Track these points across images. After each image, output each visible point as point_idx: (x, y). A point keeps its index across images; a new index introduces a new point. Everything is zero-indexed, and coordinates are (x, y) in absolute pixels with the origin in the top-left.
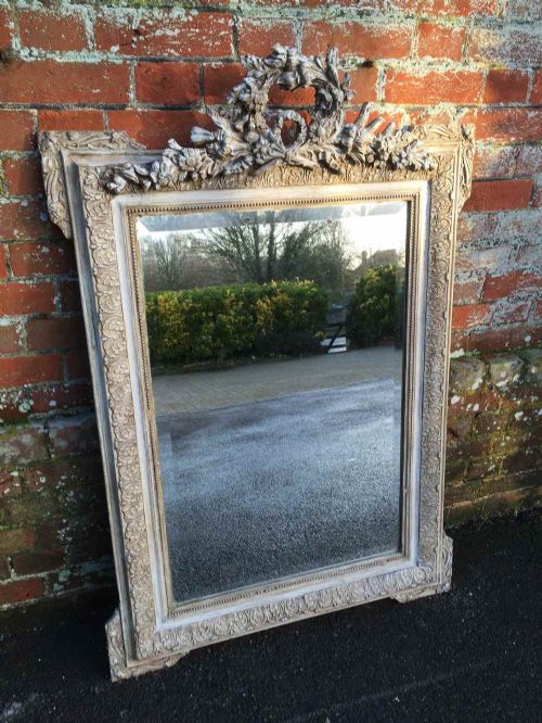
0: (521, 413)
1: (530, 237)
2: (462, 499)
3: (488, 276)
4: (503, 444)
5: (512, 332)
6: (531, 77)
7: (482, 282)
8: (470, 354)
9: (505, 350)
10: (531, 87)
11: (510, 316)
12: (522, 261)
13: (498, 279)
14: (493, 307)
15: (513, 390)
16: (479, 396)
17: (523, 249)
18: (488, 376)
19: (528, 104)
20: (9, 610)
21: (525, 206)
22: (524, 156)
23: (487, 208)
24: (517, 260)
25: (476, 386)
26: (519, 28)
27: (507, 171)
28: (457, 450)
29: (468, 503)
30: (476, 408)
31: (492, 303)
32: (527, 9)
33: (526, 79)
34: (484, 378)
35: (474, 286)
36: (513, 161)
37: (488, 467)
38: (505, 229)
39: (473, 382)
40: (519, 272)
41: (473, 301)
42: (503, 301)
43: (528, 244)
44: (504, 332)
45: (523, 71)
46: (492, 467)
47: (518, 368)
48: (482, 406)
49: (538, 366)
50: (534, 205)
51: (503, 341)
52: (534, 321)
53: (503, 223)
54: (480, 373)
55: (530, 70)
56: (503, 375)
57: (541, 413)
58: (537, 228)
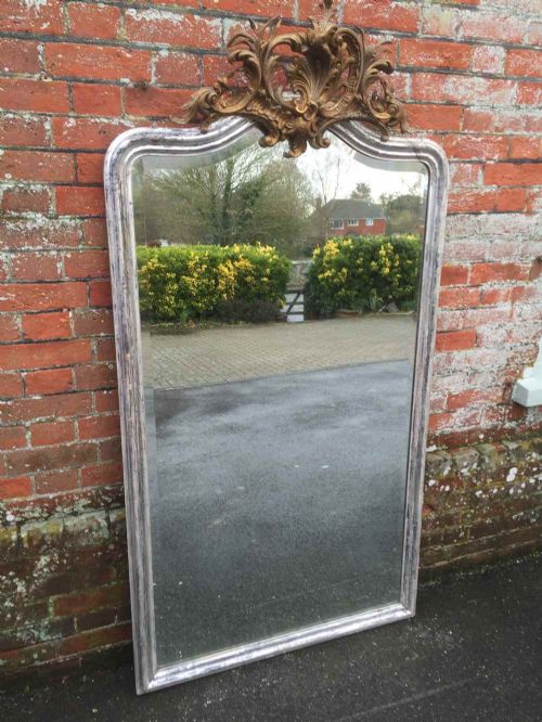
0: (481, 492)
1: (478, 367)
2: (440, 560)
3: (450, 394)
4: (469, 516)
5: (470, 432)
6: (470, 269)
7: (446, 399)
8: (440, 448)
9: (466, 445)
10: (470, 275)
11: (467, 421)
12: (473, 382)
13: (457, 396)
14: (454, 415)
15: (473, 475)
16: (448, 481)
17: (473, 374)
18: (454, 464)
19: (468, 284)
20: (110, 648)
21: (472, 347)
22: (468, 316)
23: (446, 349)
24: (469, 382)
25: (446, 472)
26: (460, 241)
27: (458, 326)
28: (435, 521)
29: (446, 562)
30: (447, 488)
31: (455, 411)
32: (464, 230)
33: (467, 271)
34: (452, 467)
35: (440, 401)
36: (461, 319)
37: (459, 533)
38: (459, 362)
39: (443, 469)
40: (471, 391)
41: (440, 412)
42: (461, 411)
43: (476, 372)
44: (464, 433)
45: (464, 266)
46: (462, 534)
47: (476, 458)
48: (451, 487)
49: (489, 457)
50: (478, 346)
51: (463, 439)
52: (485, 424)
53: (458, 358)
54: (449, 463)
55: (468, 265)
56: (465, 464)
57: (495, 491)
58: (481, 360)
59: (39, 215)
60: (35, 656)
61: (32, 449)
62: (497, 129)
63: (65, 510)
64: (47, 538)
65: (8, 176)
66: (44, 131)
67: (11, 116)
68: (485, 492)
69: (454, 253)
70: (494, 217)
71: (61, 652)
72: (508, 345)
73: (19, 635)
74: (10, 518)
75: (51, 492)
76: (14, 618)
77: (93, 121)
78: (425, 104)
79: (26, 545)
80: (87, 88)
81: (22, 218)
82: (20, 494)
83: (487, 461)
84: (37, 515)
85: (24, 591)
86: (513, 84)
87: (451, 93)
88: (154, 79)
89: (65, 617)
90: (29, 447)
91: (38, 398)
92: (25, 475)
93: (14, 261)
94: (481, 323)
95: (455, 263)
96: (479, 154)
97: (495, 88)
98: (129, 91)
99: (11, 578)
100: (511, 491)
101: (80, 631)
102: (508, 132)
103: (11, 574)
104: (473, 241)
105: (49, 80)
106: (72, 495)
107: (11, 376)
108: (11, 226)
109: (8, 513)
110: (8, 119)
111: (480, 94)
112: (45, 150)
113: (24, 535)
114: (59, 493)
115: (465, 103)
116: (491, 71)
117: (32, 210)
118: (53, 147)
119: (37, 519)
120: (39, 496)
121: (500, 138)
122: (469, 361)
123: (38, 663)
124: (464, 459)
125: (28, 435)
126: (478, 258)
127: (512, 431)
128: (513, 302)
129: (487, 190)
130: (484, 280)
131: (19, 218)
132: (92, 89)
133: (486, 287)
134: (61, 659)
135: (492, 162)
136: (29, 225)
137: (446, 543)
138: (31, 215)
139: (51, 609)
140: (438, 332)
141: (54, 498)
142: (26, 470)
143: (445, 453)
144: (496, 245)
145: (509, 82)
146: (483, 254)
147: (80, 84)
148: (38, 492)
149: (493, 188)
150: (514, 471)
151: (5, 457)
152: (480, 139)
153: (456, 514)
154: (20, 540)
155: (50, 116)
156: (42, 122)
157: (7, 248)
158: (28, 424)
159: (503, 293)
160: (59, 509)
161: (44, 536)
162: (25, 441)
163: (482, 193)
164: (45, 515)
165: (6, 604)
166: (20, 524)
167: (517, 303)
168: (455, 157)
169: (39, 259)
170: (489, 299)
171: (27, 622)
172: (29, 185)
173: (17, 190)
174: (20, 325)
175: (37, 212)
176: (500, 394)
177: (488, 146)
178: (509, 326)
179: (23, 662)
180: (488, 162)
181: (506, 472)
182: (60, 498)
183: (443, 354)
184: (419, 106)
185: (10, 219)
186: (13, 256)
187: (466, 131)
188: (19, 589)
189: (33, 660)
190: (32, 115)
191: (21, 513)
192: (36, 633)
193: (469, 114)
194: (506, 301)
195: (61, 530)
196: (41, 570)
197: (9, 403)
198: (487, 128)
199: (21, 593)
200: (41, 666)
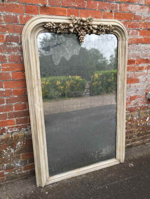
0: (139, 124)
2: (128, 144)
3: (130, 96)
4: (136, 131)
5: (136, 107)
6: (136, 60)
7: (129, 98)
9: (135, 111)
10: (136, 62)
11: (135, 104)
13: (132, 97)
14: (132, 102)
15: (137, 119)
16: (130, 121)
18: (132, 116)
19: (135, 65)
21: (136, 83)
22: (135, 74)
23: (129, 83)
24: (136, 93)
25: (130, 118)
26: (133, 52)
27: (132, 76)
28: (127, 132)
29: (130, 144)
30: (130, 123)
33: (135, 61)
37: (133, 136)
40: (136, 95)
41: (128, 101)
43: (137, 90)
44: (134, 107)
45: (134, 59)
46: (134, 136)
47: (138, 114)
48: (131, 123)
49: (142, 114)
50: (138, 82)
51: (134, 109)
52: (140, 105)
53: (132, 86)
54: (130, 116)
55: (135, 59)
56: (135, 116)
57: (143, 124)
58: (139, 87)
59: (16, 43)
60: (17, 171)
61: (15, 111)
62: (143, 20)
63: (24, 129)
64: (20, 137)
65: (7, 32)
66: (17, 19)
67: (8, 14)
68: (141, 124)
69: (131, 56)
70: (142, 45)
71: (24, 170)
72: (146, 82)
73: (12, 165)
74: (9, 131)
75: (20, 124)
76: (10, 160)
77: (31, 16)
78: (123, 12)
79: (14, 139)
80: (29, 6)
81: (11, 44)
82: (12, 124)
83: (141, 115)
84: (16, 131)
85: (13, 152)
86: (147, 7)
87: (130, 9)
88: (48, 4)
89: (25, 159)
90: (14, 111)
91: (16, 96)
92: (13, 119)
93: (9, 56)
94: (139, 76)
95: (132, 58)
96: (138, 27)
97: (142, 8)
98: (41, 7)
99: (10, 148)
100: (148, 124)
101: (29, 164)
102: (146, 21)
103: (9, 147)
104: (137, 52)
105: (19, 4)
106: (26, 125)
107: (9, 90)
108: (8, 46)
109: (8, 130)
110: (7, 15)
111: (138, 10)
112: (18, 24)
113: (13, 136)
114: (23, 124)
115: (134, 12)
116: (141, 3)
117: (14, 42)
118: (20, 23)
119: (16, 132)
120: (17, 125)
121: (144, 23)
122: (136, 87)
123: (17, 173)
124: (134, 115)
125: (14, 107)
126: (138, 57)
127: (147, 107)
128: (148, 70)
129: (140, 37)
130: (140, 63)
131: (10, 44)
132: (30, 7)
133: (140, 65)
134: (24, 172)
135: (142, 30)
136: (13, 46)
137: (130, 138)
138: (13, 43)
139: (21, 157)
140: (127, 78)
141: (21, 126)
142: (13, 118)
143: (129, 113)
144: (143, 53)
145: (146, 6)
146: (139, 56)
147: (27, 5)
148: (17, 124)
149: (142, 37)
150: (148, 118)
151: (7, 114)
152: (138, 23)
153: (133, 130)
154: (12, 137)
155: (19, 14)
156: (16, 16)
157: (7, 53)
158: (14, 104)
159: (145, 67)
160: (23, 129)
161: (19, 136)
162: (13, 109)
163: (139, 38)
164: (19, 130)
165: (8, 156)
166: (12, 133)
167: (149, 70)
168: (131, 28)
169: (16, 56)
170: (141, 69)
171: (14, 161)
172: (13, 34)
173: (10, 36)
174: (11, 75)
175: (15, 42)
176: (144, 96)
177: (141, 25)
178: (147, 77)
179: (13, 173)
180: (140, 29)
181: (146, 118)
182: (23, 126)
183: (129, 85)
184: (121, 13)
185: (8, 44)
186: (9, 55)
187: (134, 20)
188: (12, 152)
189: (16, 172)
190: (14, 14)
191: (12, 130)
192: (17, 164)
193: (135, 16)
194: (146, 69)
195: (24, 134)
196: (18, 146)
197: (8, 98)
198: (140, 20)
199: (12, 153)
200: (18, 174)
